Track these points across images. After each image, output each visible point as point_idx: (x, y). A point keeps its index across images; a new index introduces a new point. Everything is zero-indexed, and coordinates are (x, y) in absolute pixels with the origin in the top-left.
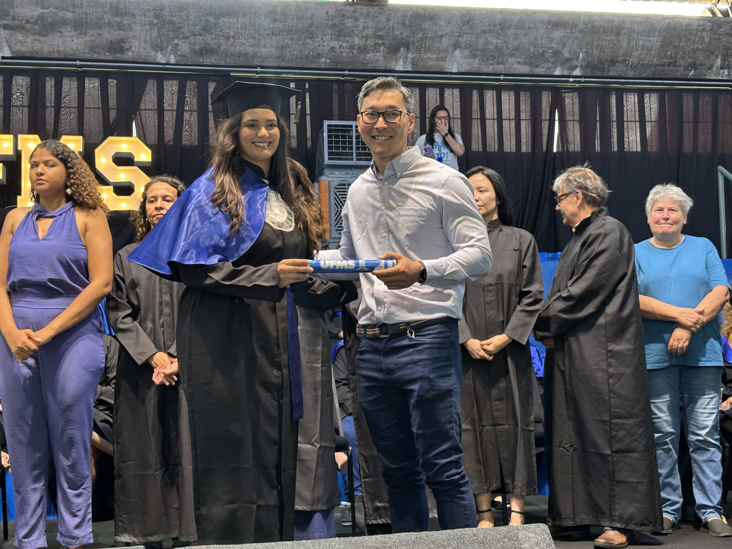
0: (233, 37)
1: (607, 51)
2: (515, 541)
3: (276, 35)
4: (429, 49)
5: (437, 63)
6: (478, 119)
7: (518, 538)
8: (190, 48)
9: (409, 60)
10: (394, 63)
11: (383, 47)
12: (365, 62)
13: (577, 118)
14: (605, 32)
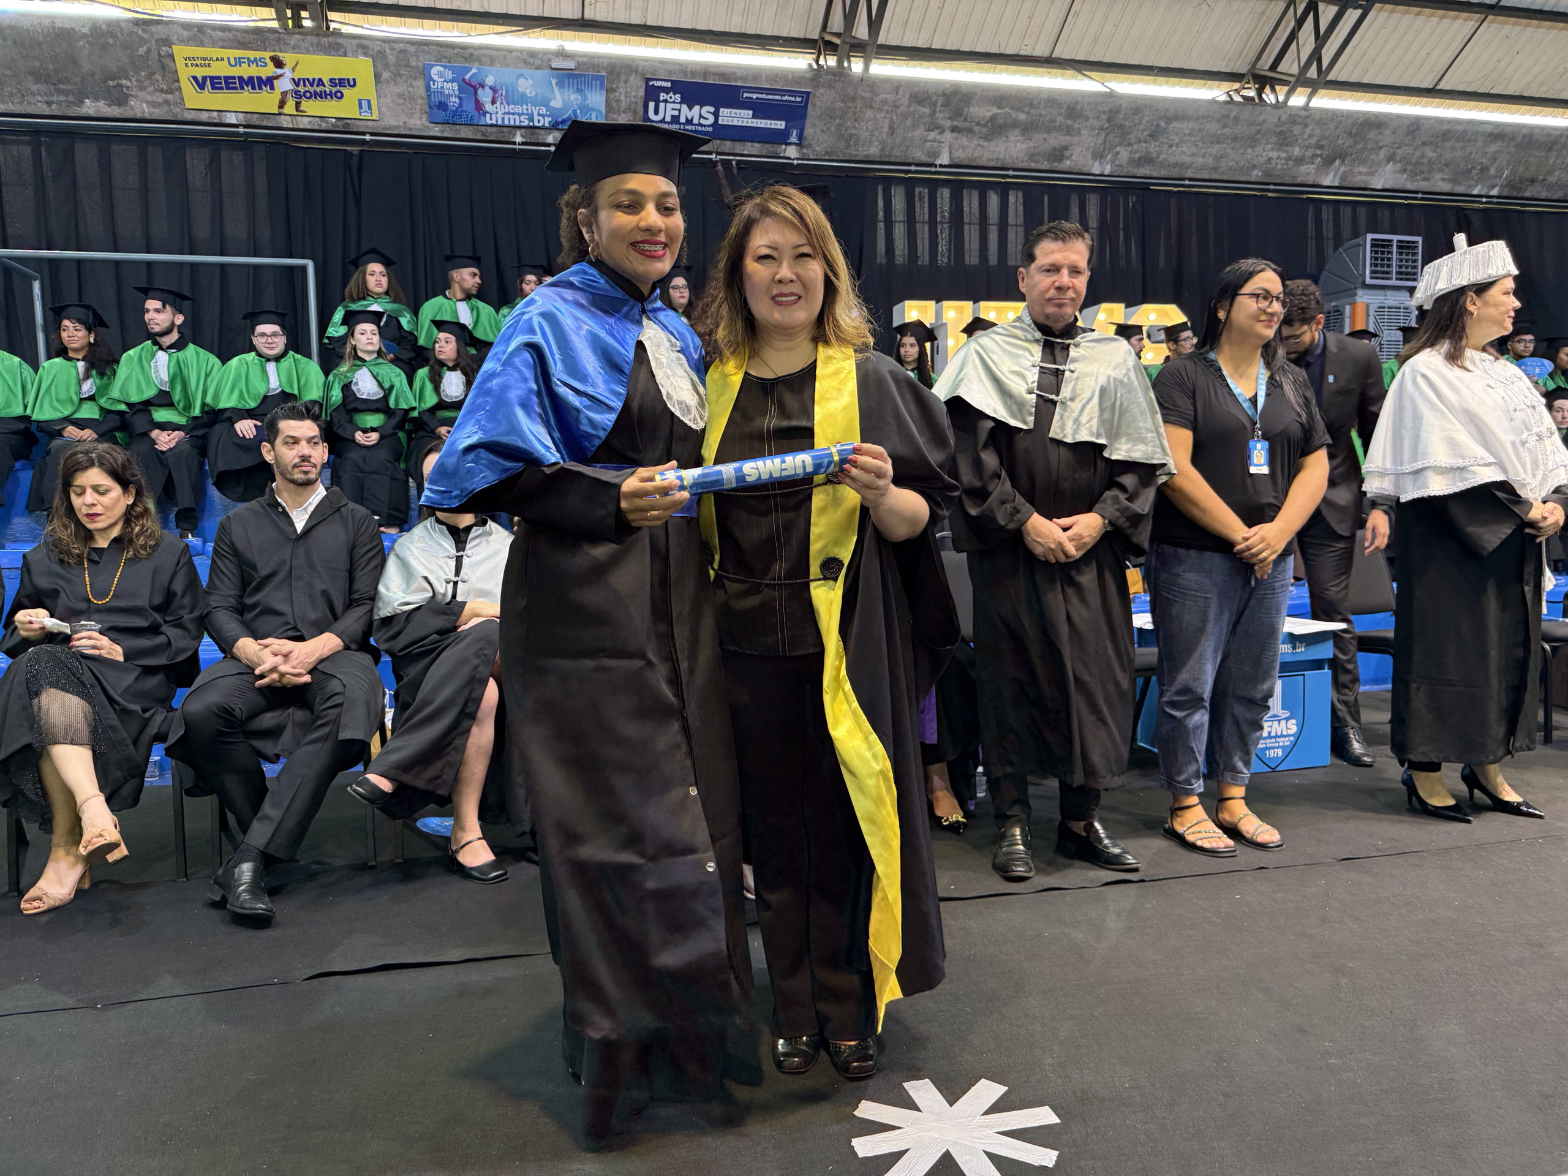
0: (1177, 145)
1: (1532, 169)
3: (1220, 143)
4: (1363, 162)
5: (1366, 177)
8: (1130, 157)
9: (1339, 174)
10: (1323, 177)
11: (1319, 159)
12: (1295, 175)
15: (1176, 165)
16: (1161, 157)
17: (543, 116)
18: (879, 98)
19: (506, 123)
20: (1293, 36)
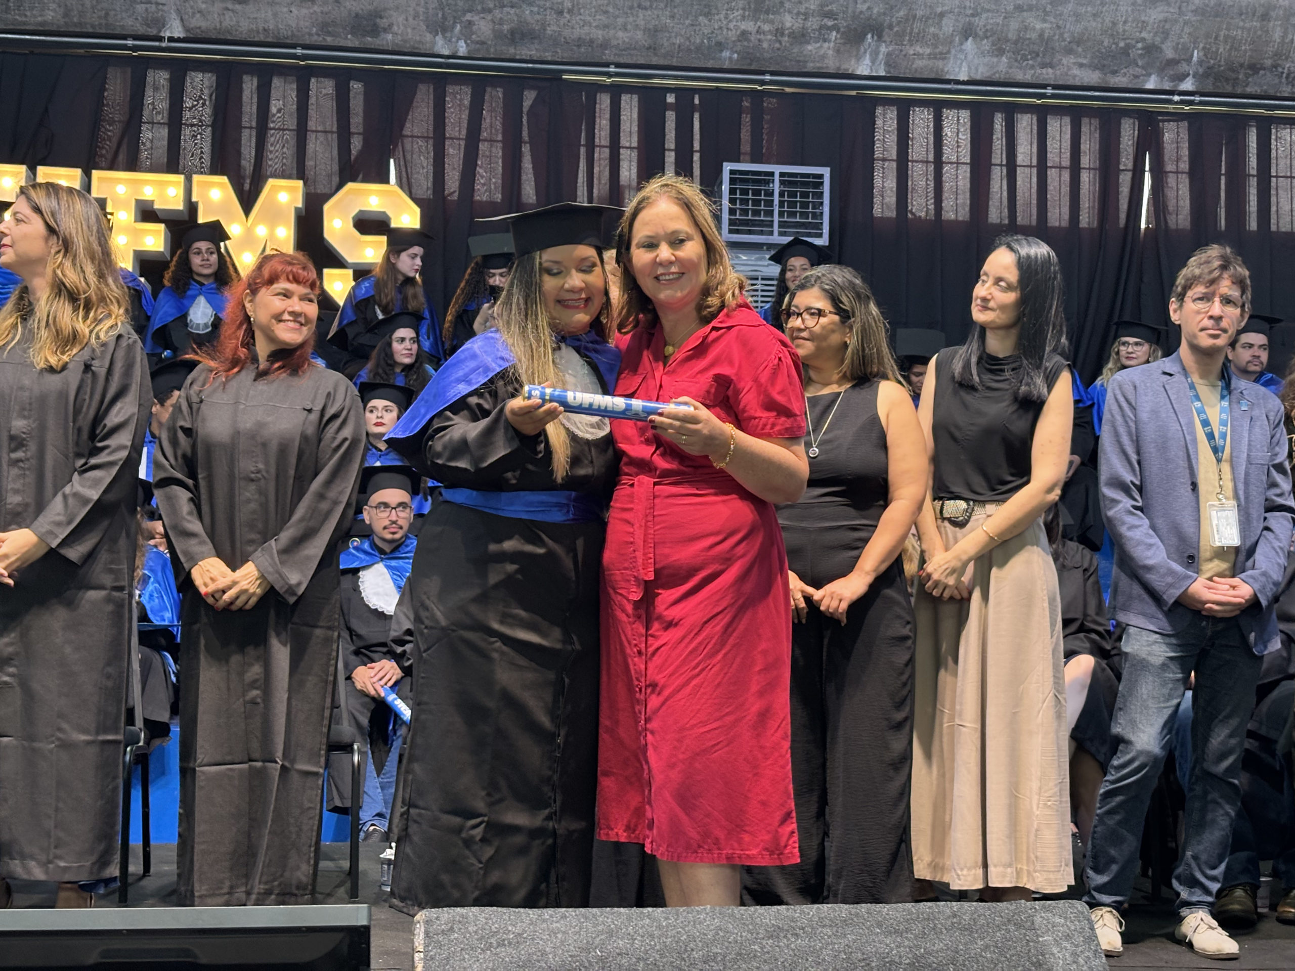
1: (1243, 48)
2: (1027, 930)
3: (646, 9)
4: (918, 38)
5: (931, 63)
6: (1001, 165)
7: (1033, 923)
8: (494, 30)
9: (881, 56)
10: (853, 62)
11: (834, 33)
12: (801, 59)
13: (1184, 166)
14: (1241, 14)
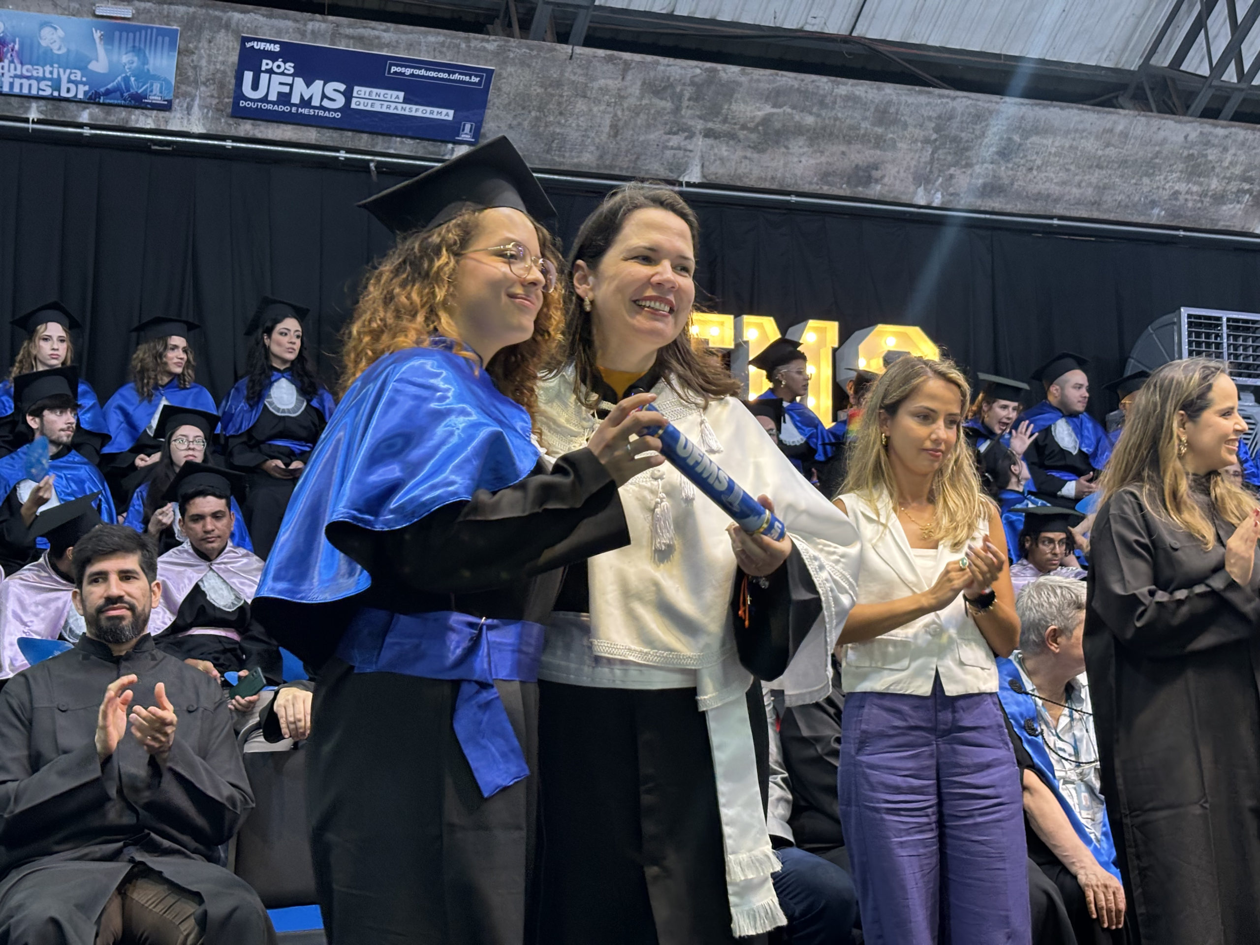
0: (1039, 169)
3: (1102, 168)
8: (969, 184)
11: (1247, 196)
12: (1215, 217)
15: (1038, 197)
16: (1015, 186)
17: (76, 83)
18: (596, 85)
19: (16, 90)
20: (1200, 24)
